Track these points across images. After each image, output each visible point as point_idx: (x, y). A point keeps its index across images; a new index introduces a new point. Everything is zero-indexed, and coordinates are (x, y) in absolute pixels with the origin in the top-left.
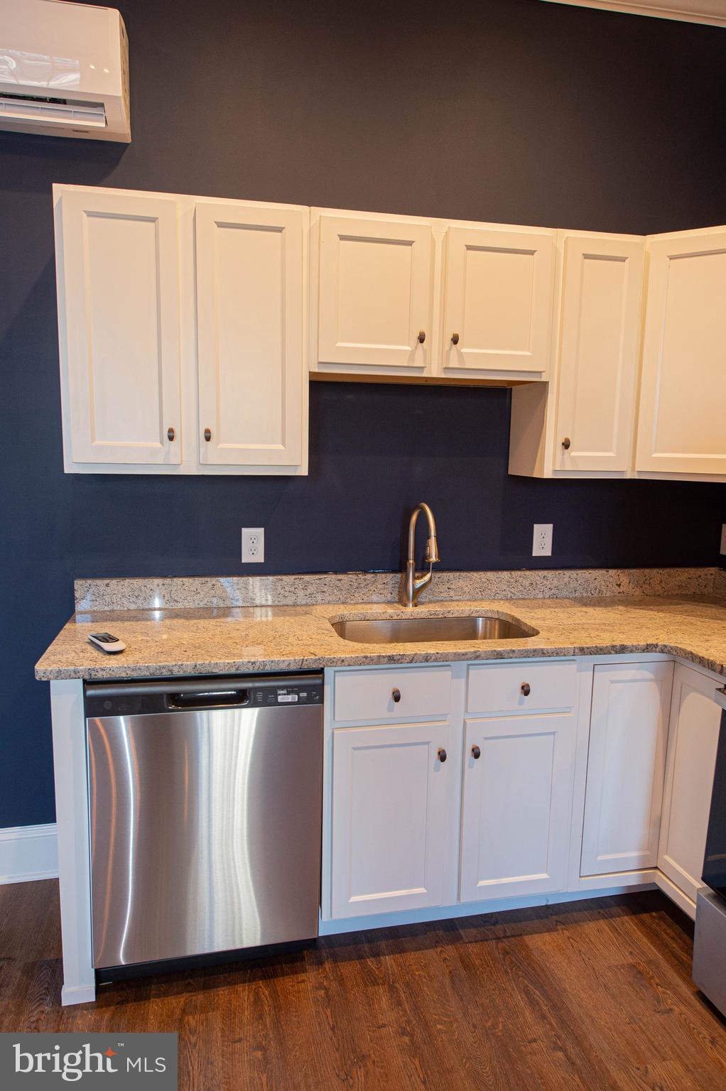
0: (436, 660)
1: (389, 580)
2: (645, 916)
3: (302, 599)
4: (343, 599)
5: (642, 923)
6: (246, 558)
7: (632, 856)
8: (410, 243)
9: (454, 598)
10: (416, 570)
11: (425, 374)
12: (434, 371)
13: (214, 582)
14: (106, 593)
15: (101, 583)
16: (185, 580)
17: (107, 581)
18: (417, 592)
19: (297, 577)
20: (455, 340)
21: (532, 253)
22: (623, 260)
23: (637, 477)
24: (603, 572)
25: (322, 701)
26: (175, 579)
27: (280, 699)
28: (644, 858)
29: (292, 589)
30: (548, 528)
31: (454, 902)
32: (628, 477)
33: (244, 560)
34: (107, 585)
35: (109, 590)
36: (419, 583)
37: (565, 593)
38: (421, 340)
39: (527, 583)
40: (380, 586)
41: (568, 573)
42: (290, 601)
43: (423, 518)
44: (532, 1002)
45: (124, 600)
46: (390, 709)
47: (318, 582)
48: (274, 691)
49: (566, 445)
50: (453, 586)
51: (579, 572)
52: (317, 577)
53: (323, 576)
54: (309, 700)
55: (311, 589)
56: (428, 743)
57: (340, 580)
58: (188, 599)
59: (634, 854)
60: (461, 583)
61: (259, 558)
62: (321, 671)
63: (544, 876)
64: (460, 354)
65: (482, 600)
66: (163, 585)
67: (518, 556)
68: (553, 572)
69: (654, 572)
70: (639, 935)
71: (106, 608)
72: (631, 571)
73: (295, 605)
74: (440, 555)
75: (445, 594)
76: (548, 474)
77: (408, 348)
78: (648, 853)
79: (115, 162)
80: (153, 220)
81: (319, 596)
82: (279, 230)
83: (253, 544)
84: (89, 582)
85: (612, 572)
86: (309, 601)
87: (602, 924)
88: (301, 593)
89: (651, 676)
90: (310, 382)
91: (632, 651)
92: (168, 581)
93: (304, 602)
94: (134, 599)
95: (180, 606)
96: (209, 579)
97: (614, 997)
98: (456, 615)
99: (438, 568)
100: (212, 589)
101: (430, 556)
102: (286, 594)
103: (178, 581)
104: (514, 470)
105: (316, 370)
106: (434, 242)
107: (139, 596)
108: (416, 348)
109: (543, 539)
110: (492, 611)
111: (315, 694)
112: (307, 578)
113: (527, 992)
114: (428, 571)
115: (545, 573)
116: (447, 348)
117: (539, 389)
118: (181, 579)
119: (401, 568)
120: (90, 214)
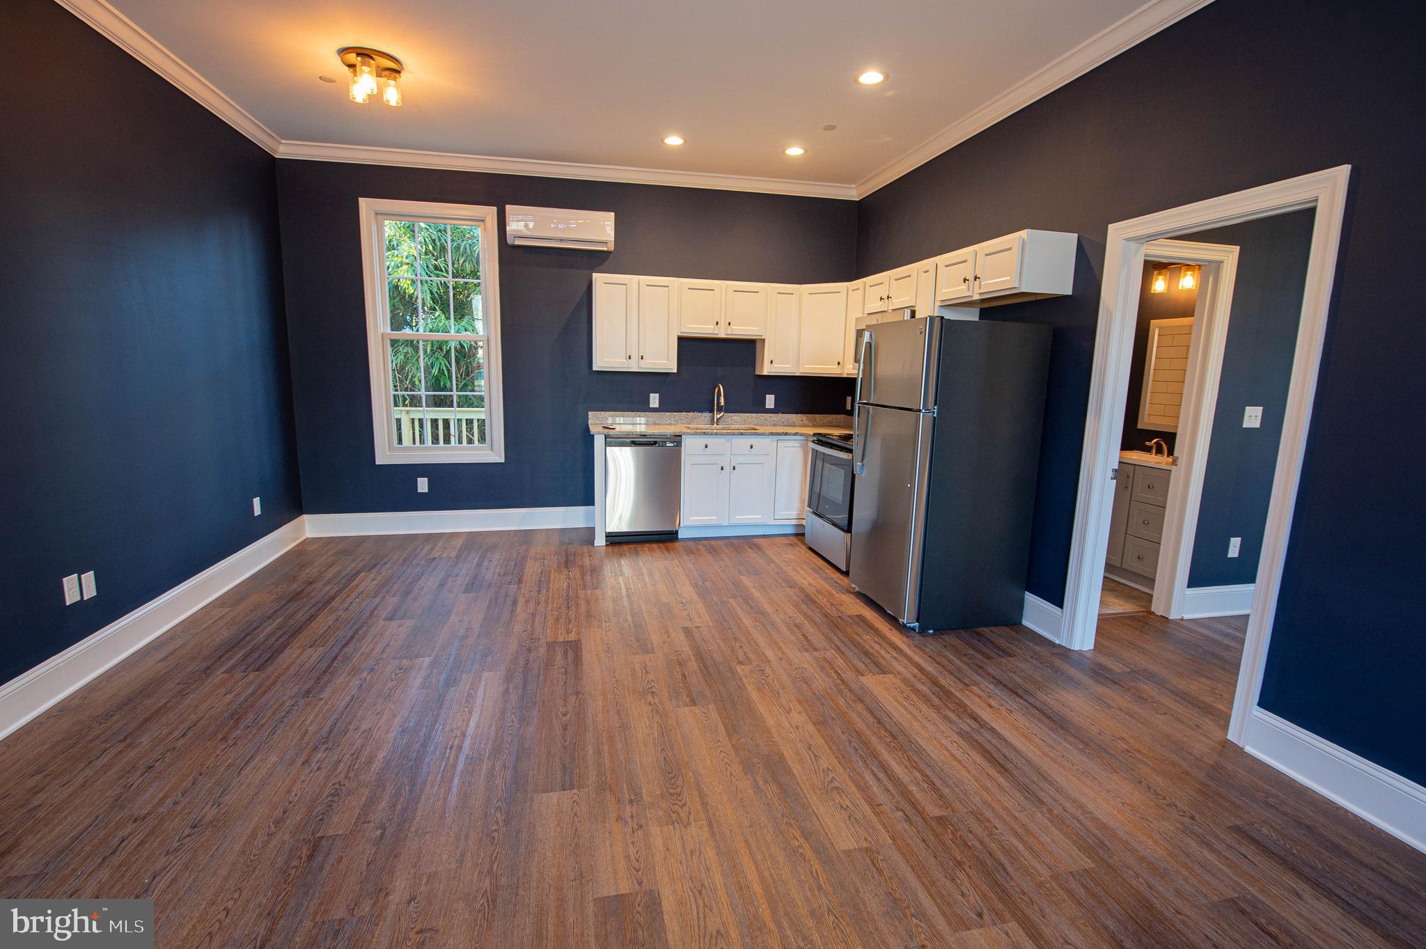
1: (707, 415)
3: (673, 423)
4: (689, 423)
6: (652, 406)
7: (792, 513)
8: (713, 290)
9: (734, 422)
10: (717, 411)
11: (719, 336)
12: (722, 335)
13: (642, 414)
14: (599, 418)
15: (598, 413)
16: (629, 413)
17: (600, 412)
18: (718, 419)
20: (729, 324)
21: (756, 292)
22: (792, 294)
23: (801, 375)
24: (797, 415)
25: (681, 446)
27: (667, 445)
28: (798, 515)
29: (671, 418)
30: (772, 397)
31: (726, 524)
32: (797, 375)
33: (651, 406)
34: (601, 414)
35: (601, 416)
36: (718, 416)
37: (779, 423)
38: (717, 324)
39: (763, 418)
40: (704, 418)
41: (781, 415)
42: (668, 423)
43: (719, 389)
45: (606, 420)
46: (704, 451)
47: (679, 415)
48: (665, 442)
49: (772, 362)
51: (786, 415)
52: (679, 413)
53: (681, 413)
54: (677, 446)
55: (677, 418)
56: (717, 464)
57: (688, 415)
59: (796, 513)
60: (735, 418)
61: (657, 405)
62: (681, 436)
63: (760, 517)
64: (731, 329)
67: (759, 408)
68: (775, 415)
69: (817, 415)
71: (599, 423)
73: (670, 424)
74: (725, 403)
75: (729, 421)
76: (765, 373)
77: (713, 327)
78: (798, 512)
79: (607, 258)
80: (625, 284)
81: (680, 421)
82: (668, 287)
83: (654, 400)
84: (594, 412)
85: (799, 415)
86: (676, 423)
89: (798, 445)
90: (678, 339)
91: (790, 435)
92: (622, 413)
96: (640, 413)
99: (727, 411)
100: (641, 417)
101: (722, 405)
102: (667, 420)
103: (626, 413)
104: (757, 373)
105: (680, 335)
106: (722, 289)
108: (715, 327)
109: (770, 401)
110: (748, 427)
111: (679, 444)
112: (676, 414)
114: (722, 411)
115: (771, 415)
116: (727, 327)
117: (764, 340)
119: (712, 411)
120: (605, 283)
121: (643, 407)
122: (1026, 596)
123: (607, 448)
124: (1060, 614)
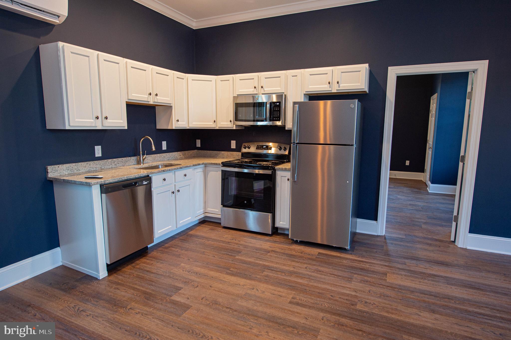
0: (171, 170)
1: (134, 158)
2: (205, 223)
3: (113, 166)
4: (123, 165)
5: (206, 225)
7: (202, 211)
8: (145, 70)
9: (149, 162)
10: (140, 155)
11: (150, 103)
12: (152, 102)
13: (90, 163)
14: (58, 170)
15: (56, 166)
16: (82, 163)
17: (58, 166)
18: (143, 160)
19: (112, 159)
20: (157, 95)
21: (168, 76)
22: (183, 79)
23: (189, 128)
24: (177, 152)
26: (79, 163)
27: (144, 184)
28: (204, 211)
29: (111, 163)
30: (165, 142)
31: (175, 228)
32: (187, 128)
33: (96, 156)
34: (58, 167)
35: (59, 168)
36: (144, 157)
37: (171, 159)
38: (150, 95)
39: (163, 157)
40: (132, 160)
41: (171, 153)
42: (110, 167)
43: (146, 140)
44: (199, 239)
45: (64, 171)
46: (163, 183)
47: (117, 160)
48: (142, 182)
49: (178, 121)
50: (148, 159)
51: (173, 153)
52: (117, 159)
53: (118, 159)
54: (149, 183)
56: (169, 190)
57: (122, 160)
58: (83, 169)
59: (202, 210)
60: (150, 158)
61: (100, 155)
63: (190, 218)
64: (157, 98)
65: (154, 162)
66: (76, 165)
67: (159, 150)
68: (168, 153)
69: (186, 152)
70: (206, 226)
71: (59, 175)
72: (182, 152)
73: (112, 168)
74: (155, 148)
75: (146, 161)
76: (174, 128)
77: (147, 97)
78: (204, 210)
80: (88, 57)
81: (118, 165)
82: (118, 63)
83: (98, 151)
84: (53, 166)
85: (179, 152)
86: (115, 166)
87: (199, 227)
88: (113, 164)
89: (201, 169)
90: (126, 104)
92: (77, 164)
93: (114, 167)
94: (67, 171)
95: (81, 171)
96: (89, 162)
97: (211, 233)
98: (154, 165)
100: (90, 165)
101: (153, 149)
102: (109, 165)
103: (80, 164)
105: (127, 101)
106: (149, 70)
107: (68, 169)
108: (148, 97)
109: (164, 145)
110: (162, 163)
112: (114, 160)
113: (197, 238)
114: (145, 155)
115: (166, 154)
116: (154, 97)
117: (172, 107)
118: (81, 163)
119: (138, 155)
120: (72, 53)
121: (92, 158)
122: (357, 220)
123: (102, 194)
124: (376, 223)
